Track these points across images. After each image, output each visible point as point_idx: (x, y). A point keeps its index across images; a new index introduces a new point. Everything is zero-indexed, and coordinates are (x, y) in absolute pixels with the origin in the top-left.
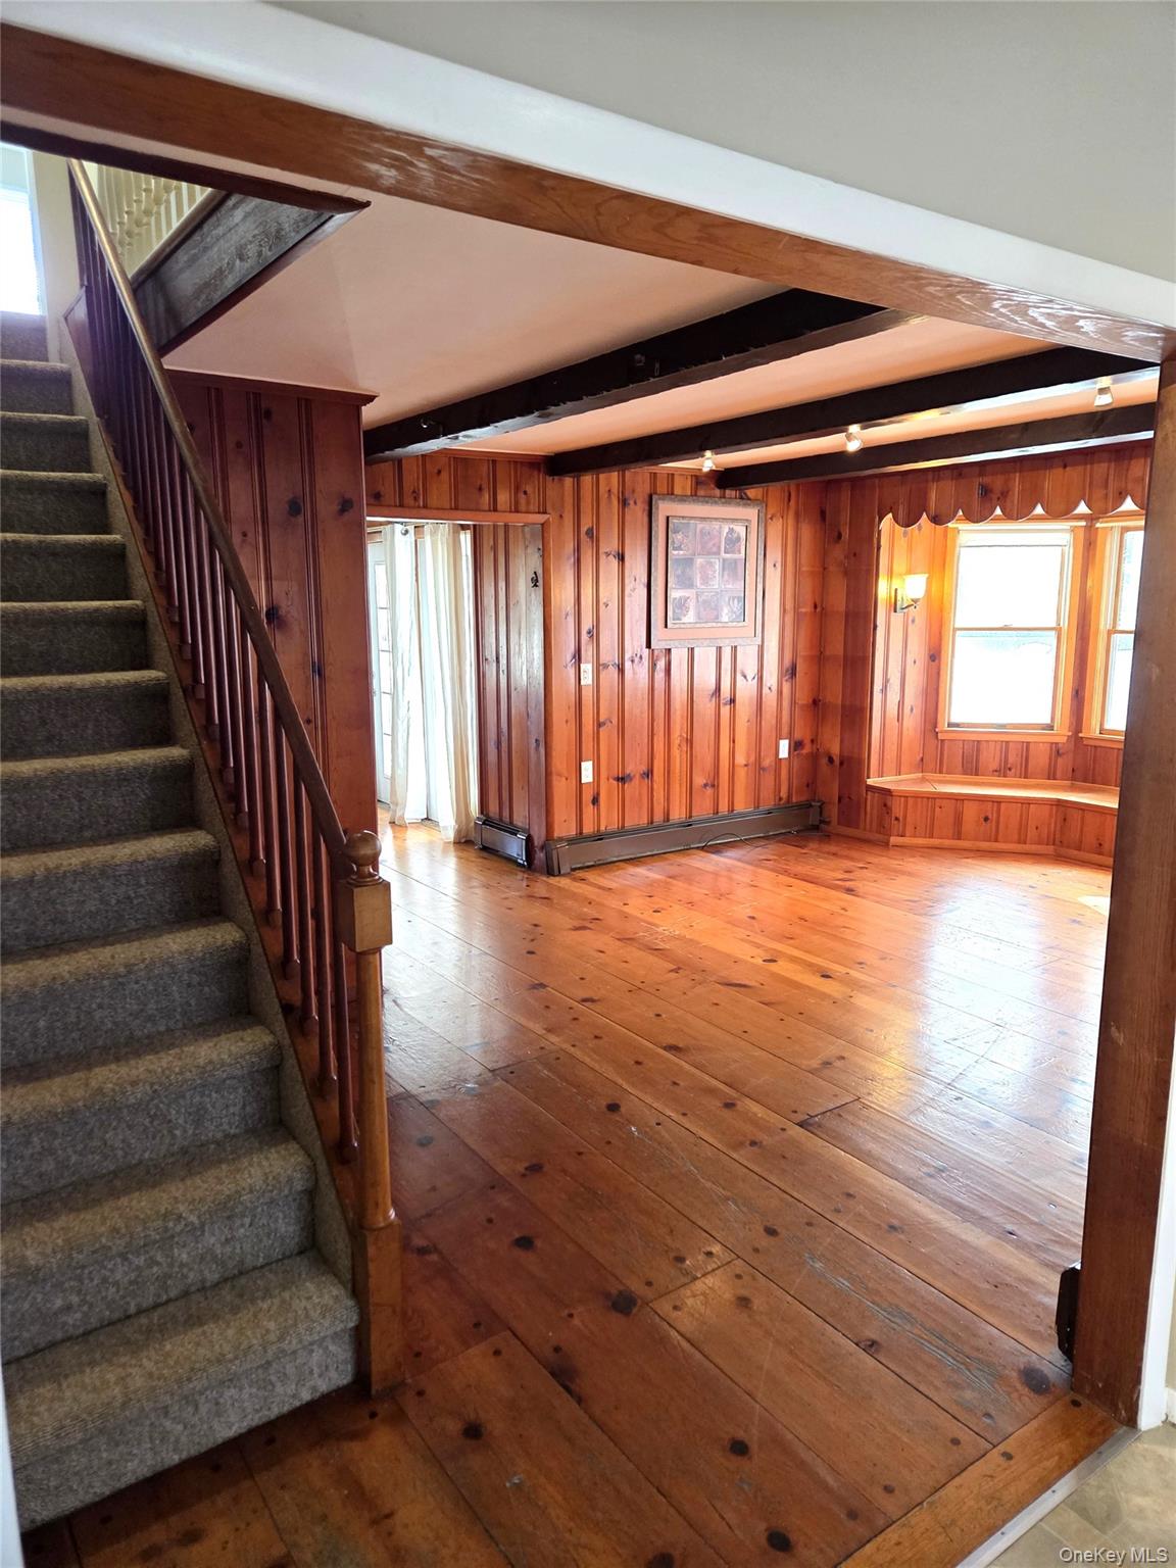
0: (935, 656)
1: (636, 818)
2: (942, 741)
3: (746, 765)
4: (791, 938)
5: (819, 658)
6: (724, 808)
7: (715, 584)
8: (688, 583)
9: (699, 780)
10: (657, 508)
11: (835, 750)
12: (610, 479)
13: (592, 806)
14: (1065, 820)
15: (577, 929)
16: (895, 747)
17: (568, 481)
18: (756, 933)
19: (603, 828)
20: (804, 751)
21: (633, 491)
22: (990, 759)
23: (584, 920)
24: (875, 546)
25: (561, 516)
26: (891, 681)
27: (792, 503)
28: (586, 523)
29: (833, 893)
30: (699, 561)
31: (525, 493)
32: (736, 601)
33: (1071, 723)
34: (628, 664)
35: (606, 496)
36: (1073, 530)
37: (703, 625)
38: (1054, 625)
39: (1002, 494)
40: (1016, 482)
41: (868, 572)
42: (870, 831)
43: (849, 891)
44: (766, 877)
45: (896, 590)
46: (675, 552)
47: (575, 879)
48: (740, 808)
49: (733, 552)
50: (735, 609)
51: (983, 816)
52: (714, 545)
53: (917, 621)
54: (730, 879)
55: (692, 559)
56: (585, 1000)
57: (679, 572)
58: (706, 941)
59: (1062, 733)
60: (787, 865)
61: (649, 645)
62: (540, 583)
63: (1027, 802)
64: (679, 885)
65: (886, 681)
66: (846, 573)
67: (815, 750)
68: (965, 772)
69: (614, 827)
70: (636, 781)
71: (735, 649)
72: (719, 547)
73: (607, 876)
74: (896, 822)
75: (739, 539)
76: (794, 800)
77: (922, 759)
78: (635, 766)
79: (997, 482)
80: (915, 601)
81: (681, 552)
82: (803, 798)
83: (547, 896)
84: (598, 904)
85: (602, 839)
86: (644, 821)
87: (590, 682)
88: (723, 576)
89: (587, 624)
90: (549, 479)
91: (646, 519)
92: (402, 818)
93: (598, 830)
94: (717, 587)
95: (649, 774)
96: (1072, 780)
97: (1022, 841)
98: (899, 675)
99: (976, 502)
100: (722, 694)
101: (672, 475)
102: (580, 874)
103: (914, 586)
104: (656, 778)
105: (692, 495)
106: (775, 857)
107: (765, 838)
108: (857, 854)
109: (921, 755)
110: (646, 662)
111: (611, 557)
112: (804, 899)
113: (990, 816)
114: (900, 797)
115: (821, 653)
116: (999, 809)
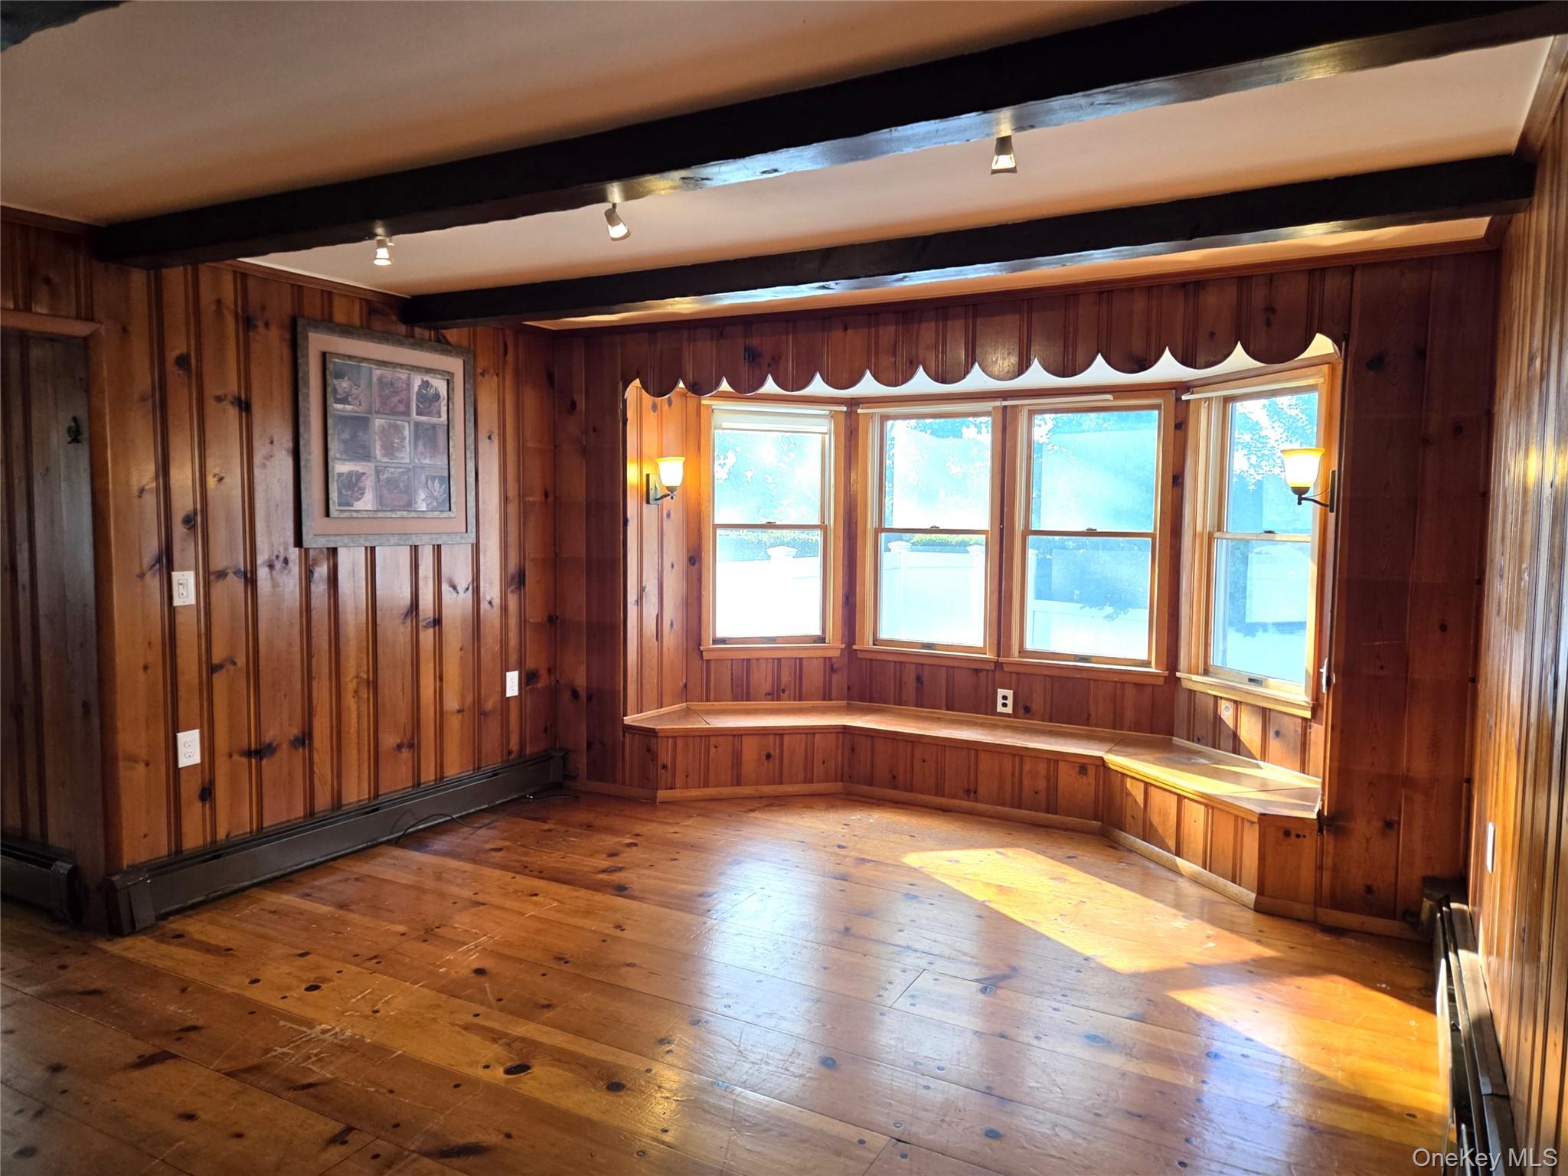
0: (695, 559)
1: (286, 809)
2: (708, 661)
3: (459, 711)
4: (548, 1006)
5: (554, 561)
6: (428, 775)
7: (405, 456)
8: (362, 453)
9: (389, 740)
10: (306, 338)
11: (581, 680)
12: (217, 279)
13: (200, 804)
14: (853, 749)
15: (144, 1062)
16: (655, 673)
17: (138, 279)
18: (490, 1006)
19: (221, 835)
20: (541, 684)
21: (263, 309)
22: (762, 679)
23: (168, 1033)
24: (621, 419)
25: (125, 330)
26: (647, 590)
27: (510, 357)
28: (177, 345)
29: (598, 897)
30: (378, 422)
31: (47, 281)
32: (437, 481)
33: (843, 636)
34: (263, 573)
35: (213, 307)
36: (833, 415)
37: (388, 514)
38: (816, 521)
39: (773, 359)
40: (789, 346)
41: (613, 451)
42: (631, 786)
43: (621, 890)
45: (648, 476)
46: (339, 406)
47: (162, 939)
48: (452, 770)
49: (429, 414)
50: (436, 494)
51: (764, 753)
52: (400, 402)
53: (672, 515)
55: (368, 418)
57: (346, 436)
58: (406, 1045)
59: (834, 645)
60: (527, 854)
62: (85, 435)
63: (811, 732)
64: (356, 922)
65: (642, 590)
66: (584, 451)
67: (554, 682)
68: (735, 699)
69: (245, 823)
70: (284, 752)
71: (438, 549)
72: (408, 406)
73: (224, 919)
74: (663, 771)
75: (437, 397)
76: (528, 752)
77: (685, 686)
78: (279, 728)
79: (766, 344)
80: (671, 489)
81: (349, 407)
82: (541, 747)
83: (98, 985)
84: (205, 990)
85: (218, 857)
86: (299, 811)
87: (191, 600)
88: (416, 446)
89: (184, 505)
90: (99, 266)
91: (286, 352)
93: (214, 842)
94: (407, 460)
95: (304, 740)
96: (849, 699)
97: (809, 780)
98: (656, 582)
99: (744, 370)
100: (421, 613)
101: (328, 292)
102: (175, 925)
103: (670, 472)
104: (317, 743)
105: (362, 327)
106: (508, 843)
107: (491, 810)
108: (618, 823)
109: (684, 681)
110: (295, 568)
111: (227, 405)
112: (557, 916)
113: (772, 753)
114: (668, 737)
115: (556, 555)
116: (782, 744)
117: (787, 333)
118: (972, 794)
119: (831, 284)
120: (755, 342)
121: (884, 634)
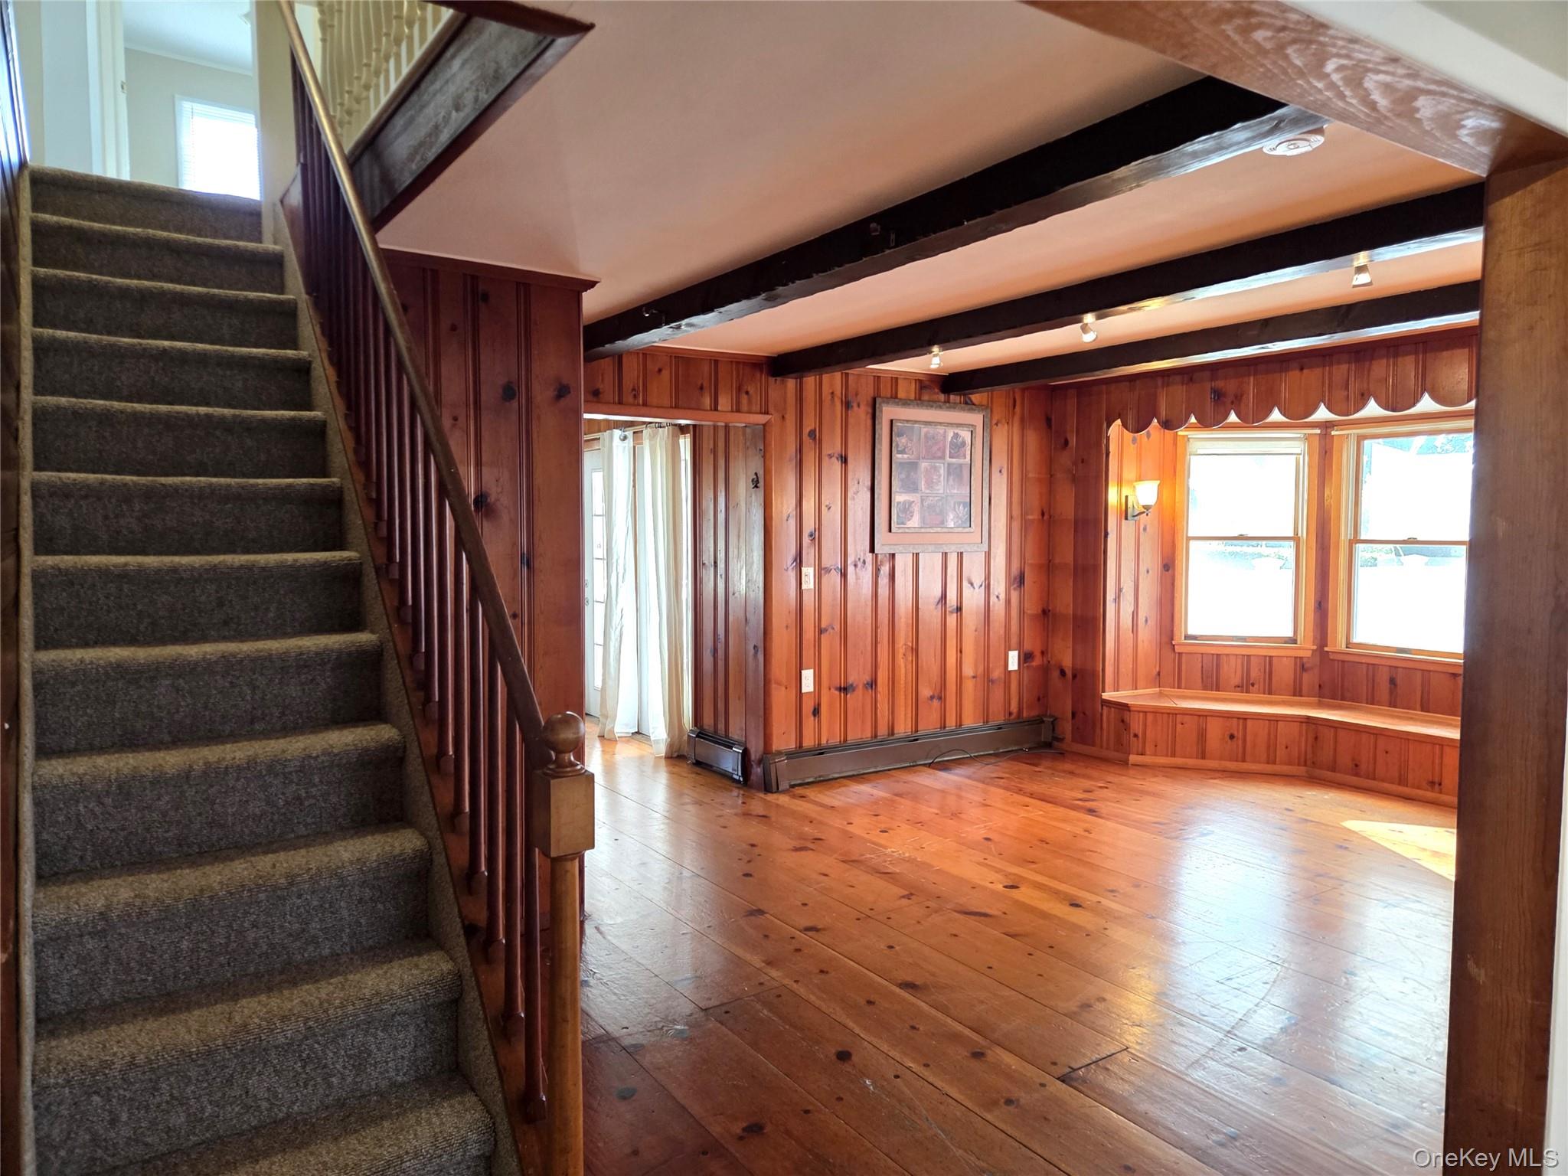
0: (1170, 567)
1: (860, 732)
2: (1180, 654)
3: (974, 677)
4: (1032, 862)
5: (1048, 567)
6: (951, 723)
7: (940, 488)
8: (913, 487)
9: (925, 692)
10: (881, 411)
11: (1067, 662)
12: (833, 380)
13: (812, 718)
14: (1316, 738)
15: (797, 849)
16: (1130, 660)
17: (791, 383)
18: (994, 856)
19: (824, 742)
20: (1035, 663)
21: (857, 393)
22: (1232, 672)
23: (807, 839)
24: (1104, 452)
25: (783, 417)
26: (1124, 591)
27: (1018, 409)
28: (809, 424)
29: (1073, 814)
30: (924, 465)
31: (747, 393)
32: (961, 507)
33: (1315, 638)
34: (851, 569)
35: (829, 396)
36: (1307, 438)
37: (928, 530)
38: (1290, 534)
39: (1236, 397)
40: (1251, 386)
41: (1098, 477)
42: (1107, 749)
43: (1091, 811)
44: (997, 794)
45: (1127, 497)
46: (900, 456)
47: (794, 796)
48: (968, 722)
49: (958, 457)
50: (961, 515)
51: (1228, 733)
52: (939, 449)
53: (1148, 529)
54: (959, 797)
55: (917, 463)
56: (808, 929)
57: (903, 476)
58: (940, 864)
59: (1306, 647)
60: (1020, 783)
61: (872, 549)
62: (761, 484)
63: (1276, 719)
64: (905, 804)
65: (1120, 590)
66: (1074, 479)
67: (1045, 662)
68: (1205, 688)
69: (836, 740)
70: (860, 690)
71: (961, 555)
72: (944, 452)
73: (827, 793)
74: (1135, 739)
75: (964, 444)
76: (1025, 715)
77: (1159, 674)
78: (858, 675)
79: (1230, 386)
80: (1147, 508)
81: (905, 456)
82: (1035, 713)
83: (764, 814)
84: (821, 823)
85: (822, 753)
86: (868, 734)
87: (812, 586)
88: (948, 480)
89: (809, 525)
90: (772, 380)
91: (869, 422)
92: (612, 731)
93: (819, 744)
94: (941, 491)
95: (873, 684)
96: (1320, 697)
97: (1271, 761)
98: (1132, 584)
99: (1209, 406)
100: (948, 602)
101: (895, 379)
102: (799, 791)
103: (1145, 493)
104: (880, 688)
105: (915, 399)
106: (1007, 775)
107: (995, 755)
108: (1095, 773)
109: (1157, 669)
110: (869, 567)
111: (834, 459)
112: (1042, 819)
113: (1236, 734)
114: (1139, 712)
115: (1050, 561)
116: (1245, 728)
117: (1249, 375)
118: (1437, 786)
119: (1269, 345)
120: (1220, 384)
121: (1359, 637)
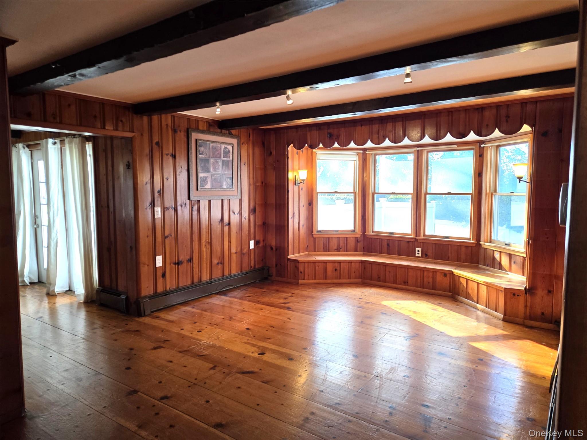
0: (311, 204)
1: (186, 281)
2: (315, 238)
3: (236, 253)
4: (269, 338)
5: (265, 205)
6: (227, 273)
7: (219, 171)
8: (207, 170)
9: (215, 261)
10: (191, 135)
11: (273, 244)
12: (167, 119)
13: (162, 278)
14: (365, 268)
15: (155, 348)
16: (297, 242)
17: (145, 119)
18: (252, 338)
19: (168, 289)
20: (261, 245)
21: (179, 126)
22: (333, 244)
23: (160, 342)
24: (286, 157)
25: (142, 134)
26: (295, 214)
27: (251, 138)
28: (156, 139)
29: (282, 310)
30: (212, 160)
31: (122, 121)
32: (229, 179)
33: (361, 230)
34: (179, 208)
35: (165, 127)
36: (358, 154)
37: (215, 190)
38: (353, 191)
39: (337, 136)
40: (343, 132)
41: (284, 168)
42: (290, 278)
43: (288, 308)
44: (246, 304)
45: (295, 176)
46: (201, 156)
47: (153, 318)
48: (234, 272)
49: (227, 157)
50: (229, 183)
51: (335, 268)
52: (218, 154)
53: (303, 189)
54: (231, 307)
55: (208, 160)
56: (163, 398)
57: (203, 165)
58: (227, 346)
59: (359, 233)
60: (258, 298)
61: (189, 198)
62: (131, 166)
63: (350, 262)
64: (207, 314)
65: (293, 214)
66: (275, 169)
67: (265, 244)
68: (324, 251)
69: (174, 287)
70: (185, 264)
71: (229, 201)
72: (221, 155)
73: (170, 313)
74: (301, 274)
75: (229, 152)
76: (257, 267)
77: (308, 246)
78: (184, 257)
79: (335, 132)
80: (303, 180)
81: (203, 156)
82: (260, 266)
83: (138, 329)
84: (168, 331)
85: (167, 295)
86: (189, 283)
87: (160, 216)
88: (223, 168)
89: (157, 187)
90: (135, 116)
91: (186, 139)
92: (54, 291)
93: (166, 290)
94: (220, 172)
95: (191, 260)
96: (363, 252)
97: (350, 278)
98: (298, 211)
99: (327, 140)
100: (224, 221)
101: (197, 120)
102: (156, 314)
103: (302, 174)
104: (194, 262)
105: (207, 131)
106: (252, 295)
107: (245, 285)
108: (286, 289)
109: (307, 244)
110: (188, 206)
111: (169, 156)
112: (269, 315)
113: (337, 268)
114: (302, 263)
115: (265, 202)
116: (340, 265)
117: (342, 128)
118: (406, 283)
119: (356, 113)
120: (331, 131)
121: (376, 229)
